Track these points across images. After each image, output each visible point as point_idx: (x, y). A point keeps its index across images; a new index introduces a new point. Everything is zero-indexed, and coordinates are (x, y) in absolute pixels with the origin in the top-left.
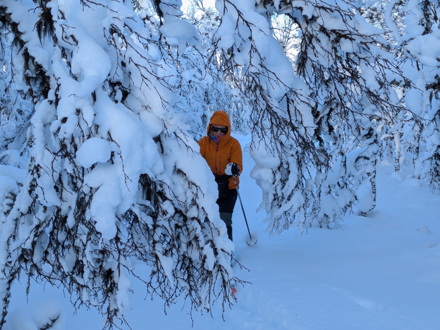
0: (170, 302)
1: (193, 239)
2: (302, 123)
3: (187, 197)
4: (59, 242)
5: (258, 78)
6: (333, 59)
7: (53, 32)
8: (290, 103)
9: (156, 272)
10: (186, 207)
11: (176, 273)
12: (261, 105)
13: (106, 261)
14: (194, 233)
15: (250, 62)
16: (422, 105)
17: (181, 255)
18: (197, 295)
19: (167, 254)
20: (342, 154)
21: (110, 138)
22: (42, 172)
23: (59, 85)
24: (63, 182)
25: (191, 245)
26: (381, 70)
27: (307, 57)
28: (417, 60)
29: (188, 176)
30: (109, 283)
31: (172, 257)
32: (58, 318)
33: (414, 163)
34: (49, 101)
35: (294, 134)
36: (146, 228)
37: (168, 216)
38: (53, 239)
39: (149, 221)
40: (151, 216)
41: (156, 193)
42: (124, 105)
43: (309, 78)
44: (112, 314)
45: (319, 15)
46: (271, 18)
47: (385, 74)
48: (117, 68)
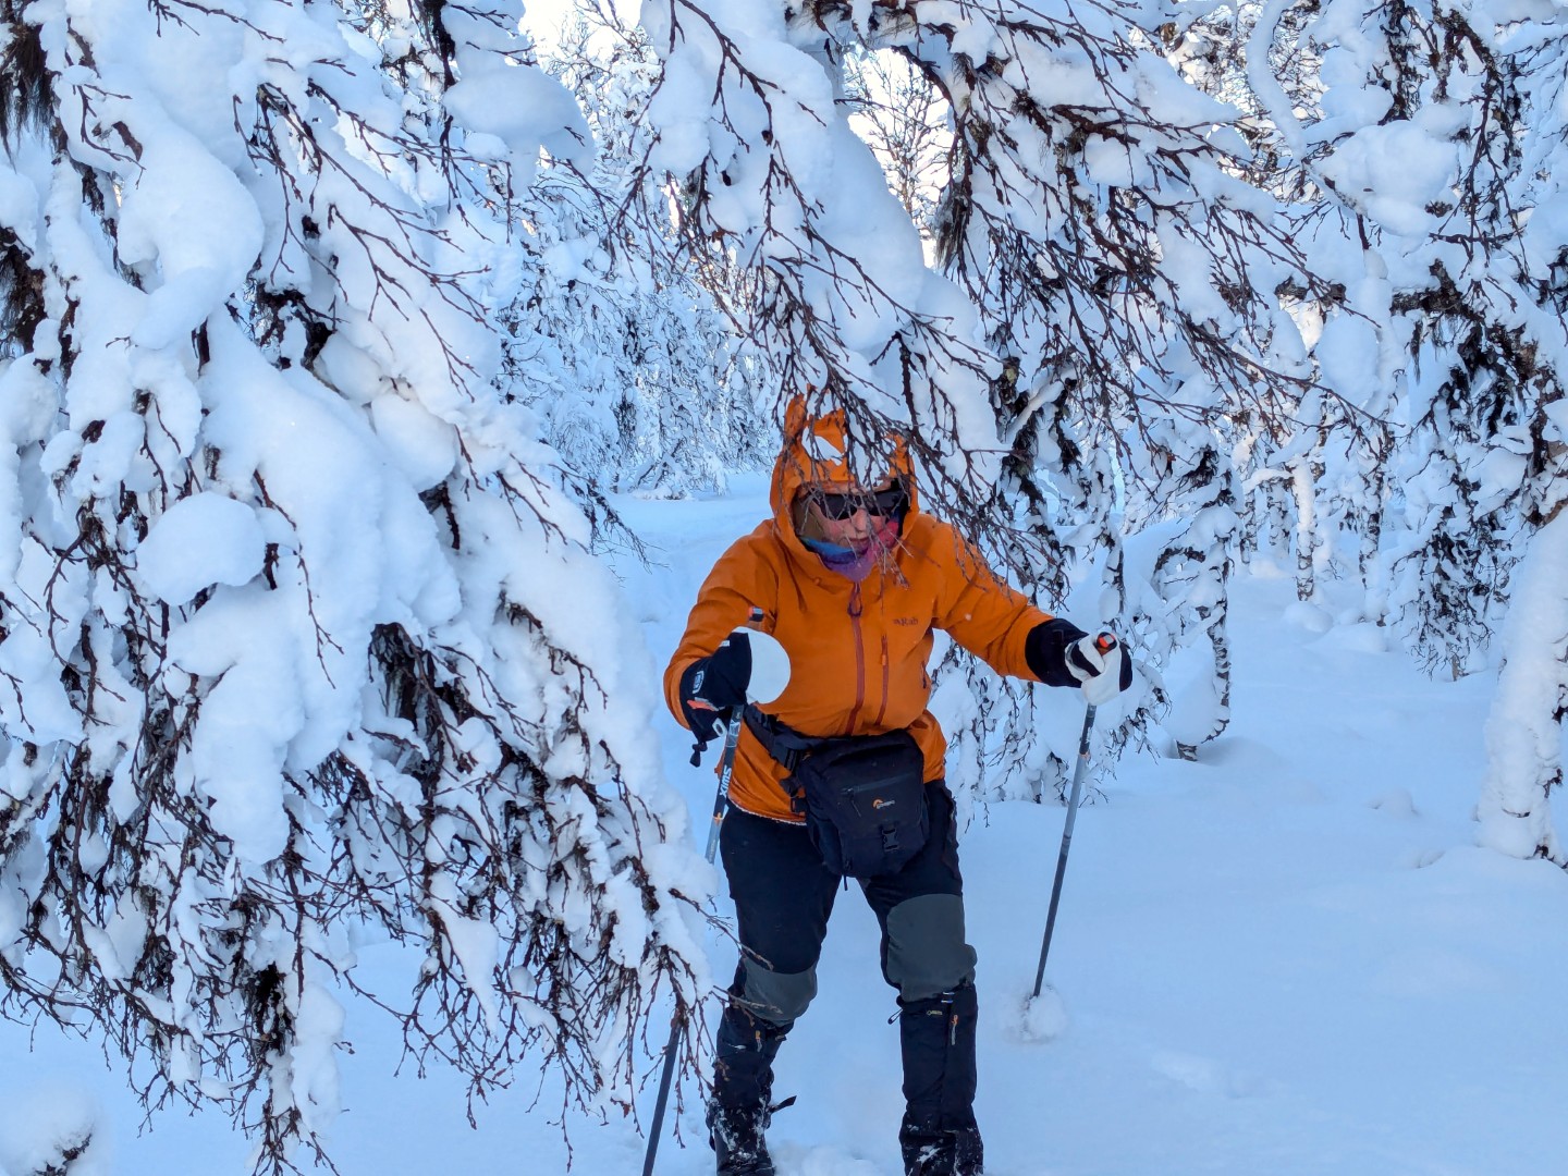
0: (488, 1081)
1: (570, 854)
2: (955, 436)
3: (545, 704)
4: (84, 871)
5: (796, 276)
6: (1063, 211)
7: (52, 112)
8: (914, 367)
9: (435, 976)
10: (541, 739)
11: (508, 977)
12: (810, 374)
13: (257, 937)
14: (571, 835)
15: (768, 220)
16: (1377, 372)
17: (527, 913)
18: (588, 1055)
19: (475, 910)
20: (1110, 542)
21: (261, 496)
22: (14, 622)
23: (74, 305)
24: (98, 654)
25: (563, 878)
26: (1229, 250)
27: (971, 202)
28: (1360, 212)
29: (550, 631)
30: (268, 1017)
31: (492, 922)
32: (86, 1144)
33: (1362, 570)
34: (37, 361)
35: (930, 475)
36: (398, 819)
37: (478, 773)
38: (63, 859)
39: (409, 793)
40: (415, 775)
41: (432, 693)
42: (315, 375)
43: (981, 278)
44: (282, 1127)
45: (1012, 52)
46: (841, 61)
47: (1243, 264)
48: (285, 242)
